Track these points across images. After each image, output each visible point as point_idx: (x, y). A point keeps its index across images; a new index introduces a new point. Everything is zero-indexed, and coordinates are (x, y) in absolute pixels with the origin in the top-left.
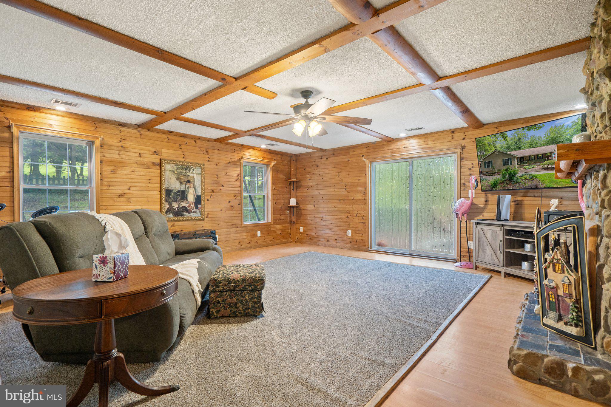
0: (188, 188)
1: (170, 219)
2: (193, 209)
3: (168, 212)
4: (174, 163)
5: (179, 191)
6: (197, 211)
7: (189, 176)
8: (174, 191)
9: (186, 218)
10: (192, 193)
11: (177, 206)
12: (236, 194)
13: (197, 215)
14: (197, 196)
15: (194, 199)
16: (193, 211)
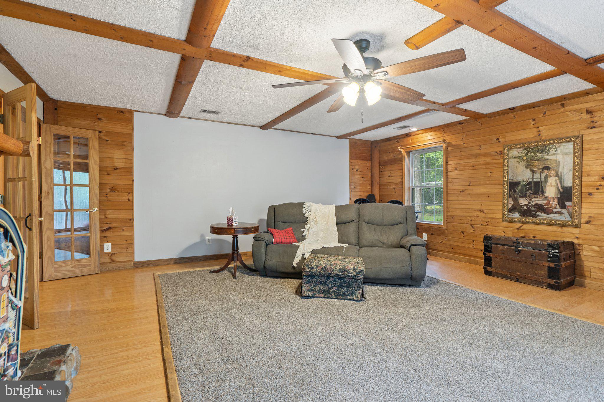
0: (546, 177)
1: (514, 219)
2: (555, 208)
3: (512, 210)
4: (521, 147)
5: (530, 183)
6: (564, 211)
7: (547, 159)
8: (522, 183)
9: (540, 221)
10: (554, 184)
11: (526, 203)
13: (565, 217)
14: (564, 188)
15: (557, 192)
16: (555, 210)
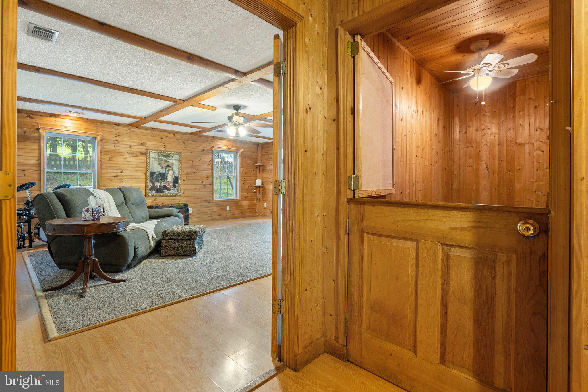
0: (168, 171)
1: (153, 195)
2: (172, 187)
3: (151, 189)
4: (157, 152)
5: (160, 174)
6: (175, 189)
7: (168, 162)
8: (156, 173)
9: (166, 194)
10: (171, 175)
11: (159, 185)
12: (208, 176)
13: (175, 192)
14: (175, 177)
15: (173, 179)
16: (172, 188)
